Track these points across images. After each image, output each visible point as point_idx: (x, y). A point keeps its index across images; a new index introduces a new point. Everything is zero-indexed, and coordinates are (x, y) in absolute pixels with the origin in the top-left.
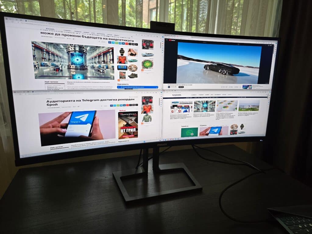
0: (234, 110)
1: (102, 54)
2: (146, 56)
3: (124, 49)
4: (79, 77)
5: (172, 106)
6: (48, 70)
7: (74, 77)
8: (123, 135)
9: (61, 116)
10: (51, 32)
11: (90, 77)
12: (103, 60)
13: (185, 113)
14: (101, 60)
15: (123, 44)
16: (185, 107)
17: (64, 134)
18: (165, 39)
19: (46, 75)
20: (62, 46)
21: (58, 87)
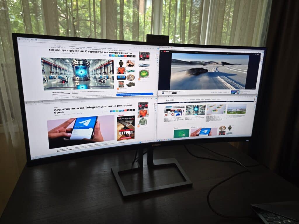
0: (223, 113)
1: (103, 66)
2: (143, 67)
3: (123, 61)
4: (82, 88)
5: (166, 110)
6: (56, 82)
7: (78, 87)
8: (122, 137)
9: (66, 122)
10: (58, 49)
11: (92, 87)
12: (104, 71)
13: (178, 116)
14: (102, 71)
15: (123, 56)
16: (178, 111)
17: (69, 137)
18: (160, 51)
19: (54, 87)
20: (68, 61)
21: (64, 97)
